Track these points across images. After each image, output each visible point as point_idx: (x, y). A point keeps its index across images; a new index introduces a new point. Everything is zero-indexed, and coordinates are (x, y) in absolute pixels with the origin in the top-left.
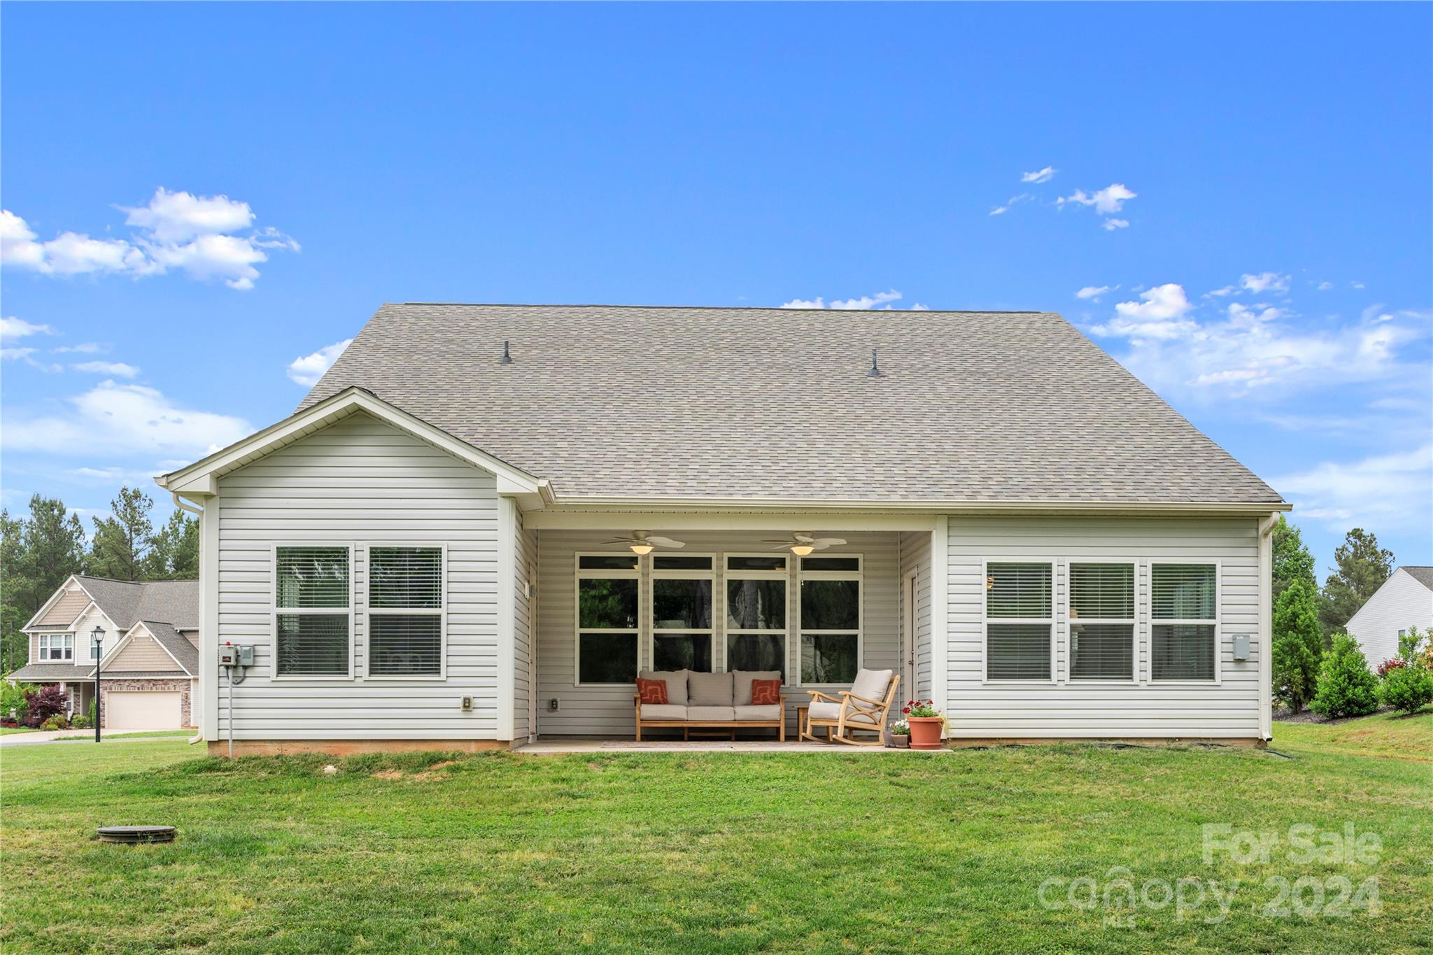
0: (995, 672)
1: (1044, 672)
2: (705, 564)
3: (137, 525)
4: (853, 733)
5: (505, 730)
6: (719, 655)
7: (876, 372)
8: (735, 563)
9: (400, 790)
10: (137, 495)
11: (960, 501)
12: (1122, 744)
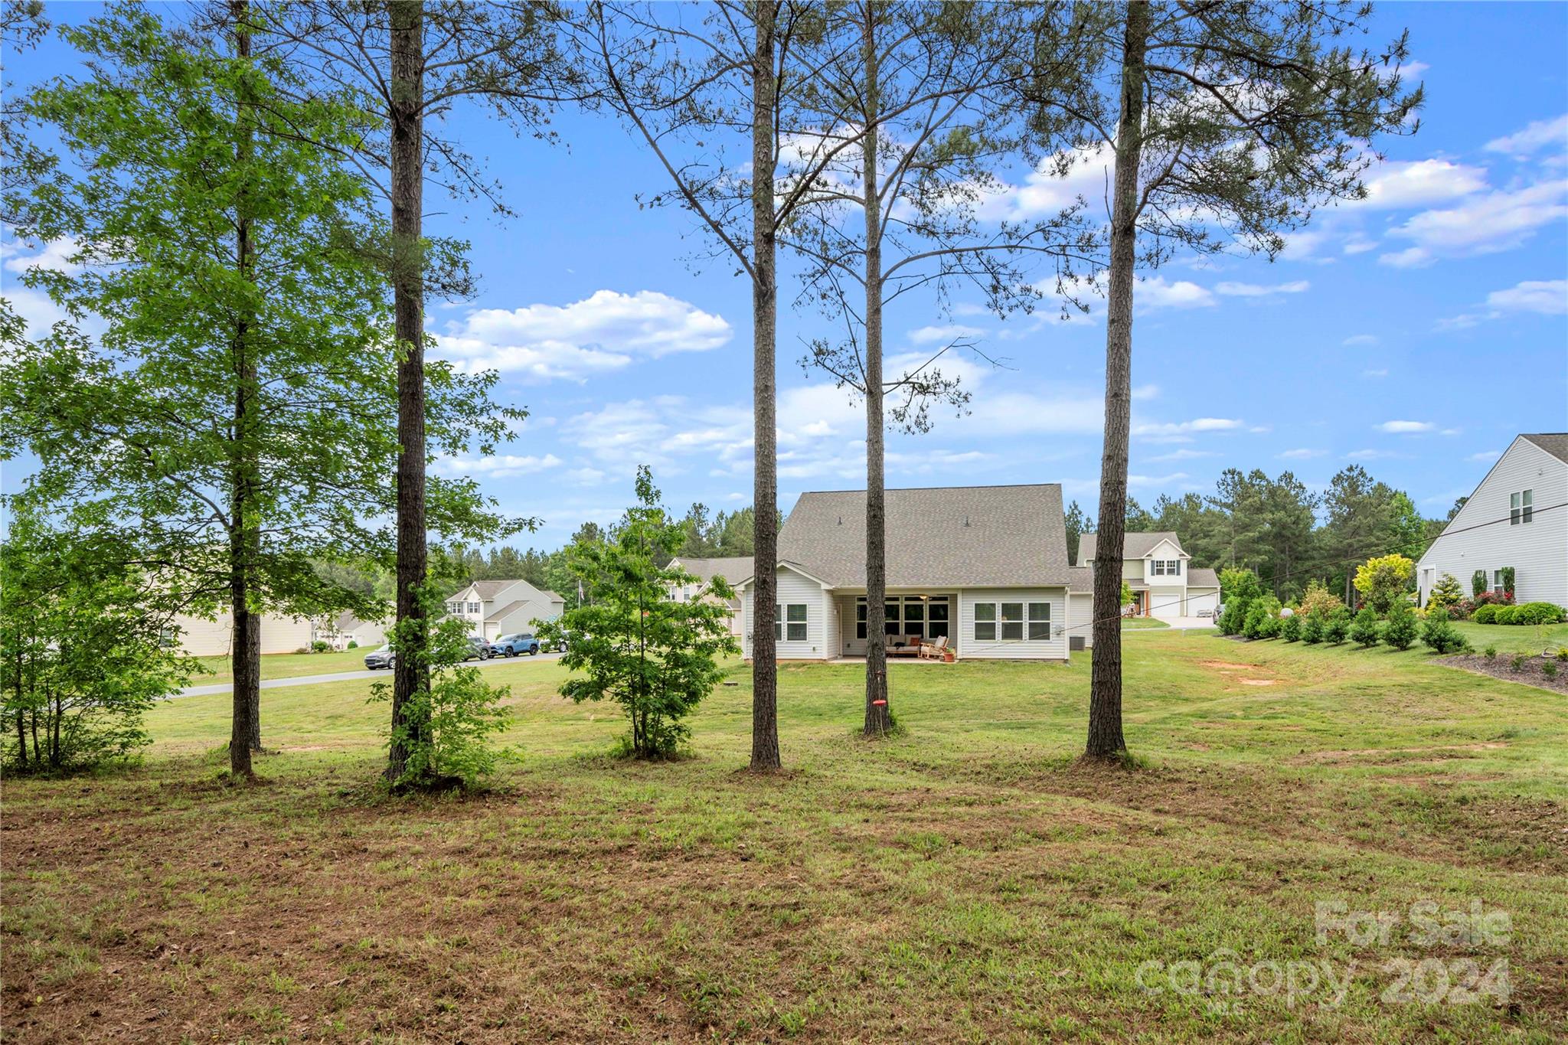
0: (977, 637)
1: (993, 637)
2: (897, 599)
3: (701, 523)
4: (931, 656)
5: (825, 657)
6: (902, 629)
7: (967, 525)
8: (907, 599)
9: (793, 673)
10: (701, 506)
11: (964, 585)
12: (1016, 660)
